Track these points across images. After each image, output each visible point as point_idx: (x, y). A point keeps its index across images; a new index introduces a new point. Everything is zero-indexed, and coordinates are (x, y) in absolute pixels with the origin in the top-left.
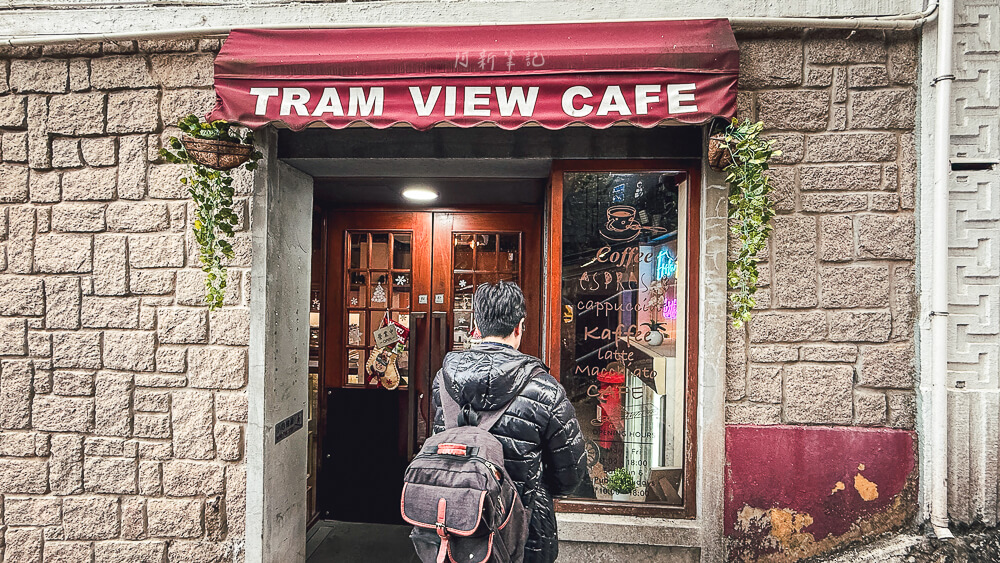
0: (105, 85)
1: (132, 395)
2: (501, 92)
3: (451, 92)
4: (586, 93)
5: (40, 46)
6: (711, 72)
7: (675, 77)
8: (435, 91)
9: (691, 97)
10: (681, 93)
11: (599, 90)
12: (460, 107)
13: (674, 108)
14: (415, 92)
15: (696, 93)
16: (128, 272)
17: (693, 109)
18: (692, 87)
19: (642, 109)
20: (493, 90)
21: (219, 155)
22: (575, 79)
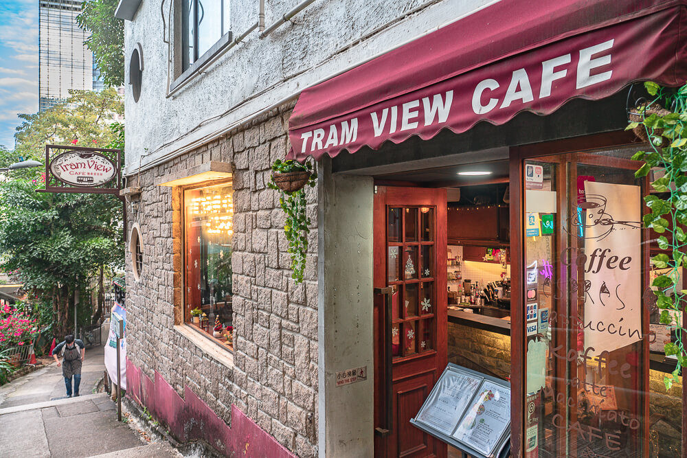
0: (269, 138)
1: (281, 332)
2: (426, 101)
3: (395, 110)
4: (493, 85)
5: (242, 125)
6: (636, 15)
7: (589, 37)
8: (385, 112)
9: (607, 60)
10: (594, 57)
11: (504, 79)
12: (399, 124)
13: (584, 80)
14: (374, 116)
15: (612, 52)
16: (278, 254)
17: (607, 76)
18: (609, 44)
19: (546, 91)
20: (421, 102)
21: (291, 182)
22: (481, 73)
